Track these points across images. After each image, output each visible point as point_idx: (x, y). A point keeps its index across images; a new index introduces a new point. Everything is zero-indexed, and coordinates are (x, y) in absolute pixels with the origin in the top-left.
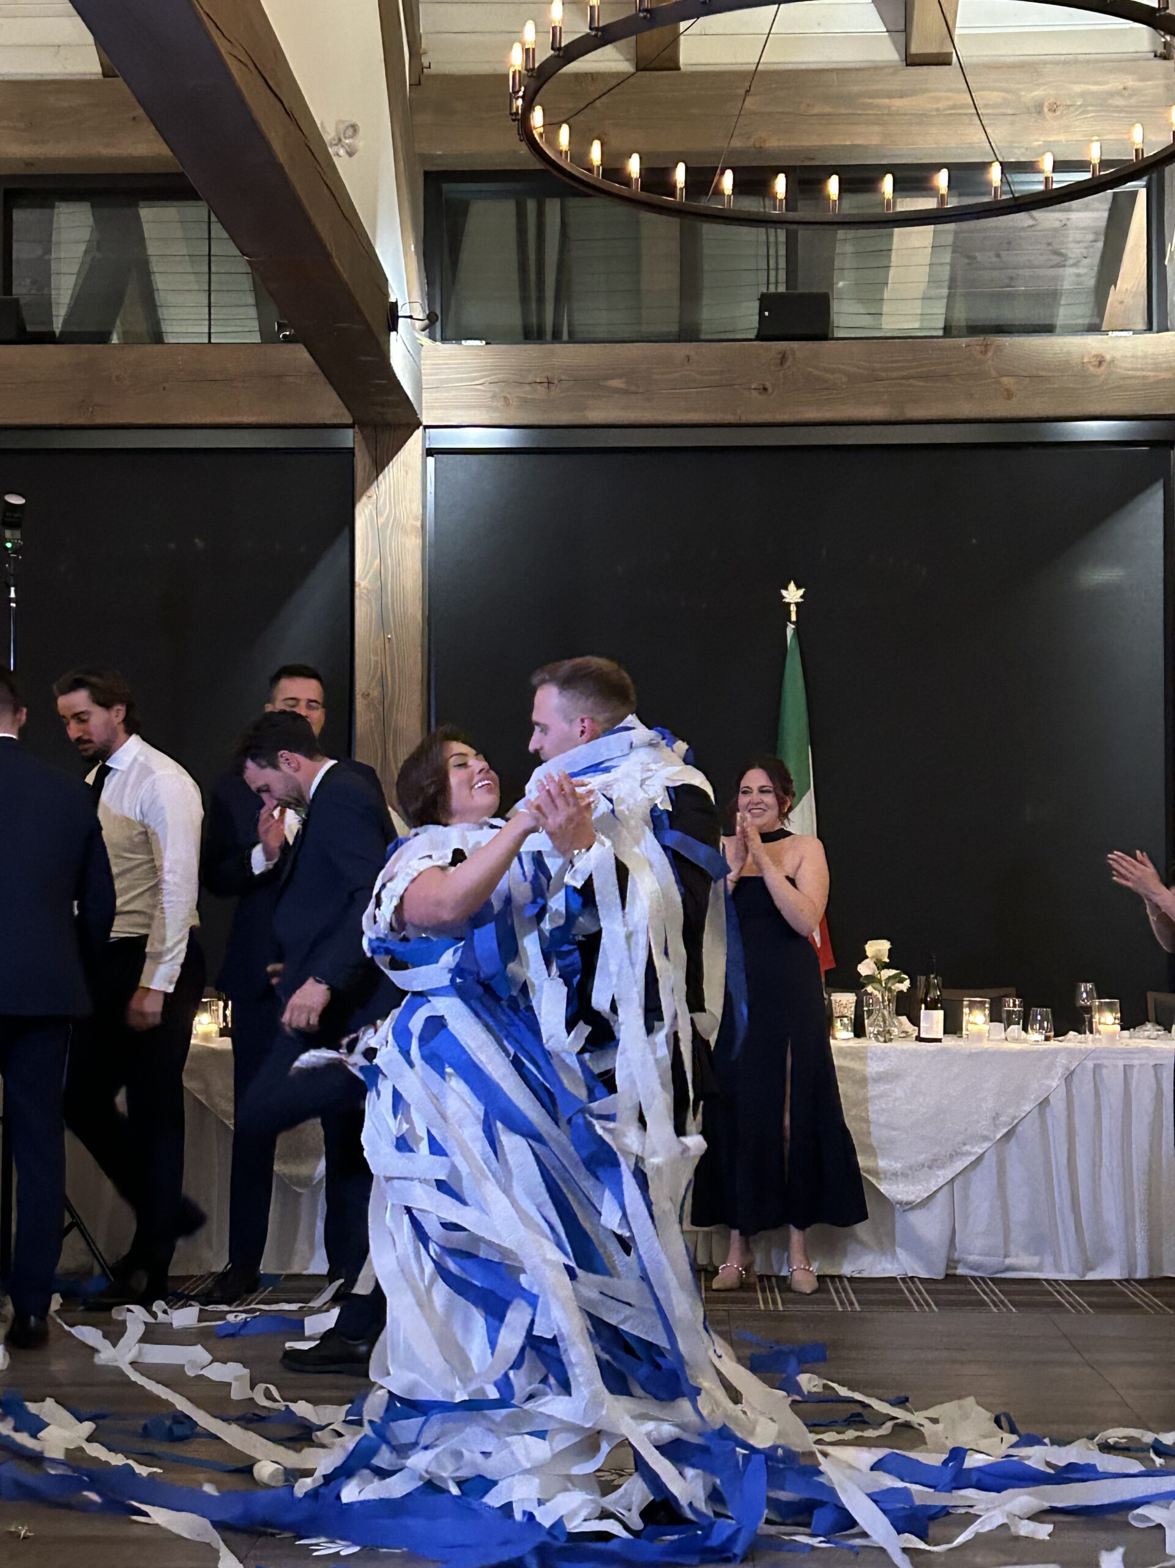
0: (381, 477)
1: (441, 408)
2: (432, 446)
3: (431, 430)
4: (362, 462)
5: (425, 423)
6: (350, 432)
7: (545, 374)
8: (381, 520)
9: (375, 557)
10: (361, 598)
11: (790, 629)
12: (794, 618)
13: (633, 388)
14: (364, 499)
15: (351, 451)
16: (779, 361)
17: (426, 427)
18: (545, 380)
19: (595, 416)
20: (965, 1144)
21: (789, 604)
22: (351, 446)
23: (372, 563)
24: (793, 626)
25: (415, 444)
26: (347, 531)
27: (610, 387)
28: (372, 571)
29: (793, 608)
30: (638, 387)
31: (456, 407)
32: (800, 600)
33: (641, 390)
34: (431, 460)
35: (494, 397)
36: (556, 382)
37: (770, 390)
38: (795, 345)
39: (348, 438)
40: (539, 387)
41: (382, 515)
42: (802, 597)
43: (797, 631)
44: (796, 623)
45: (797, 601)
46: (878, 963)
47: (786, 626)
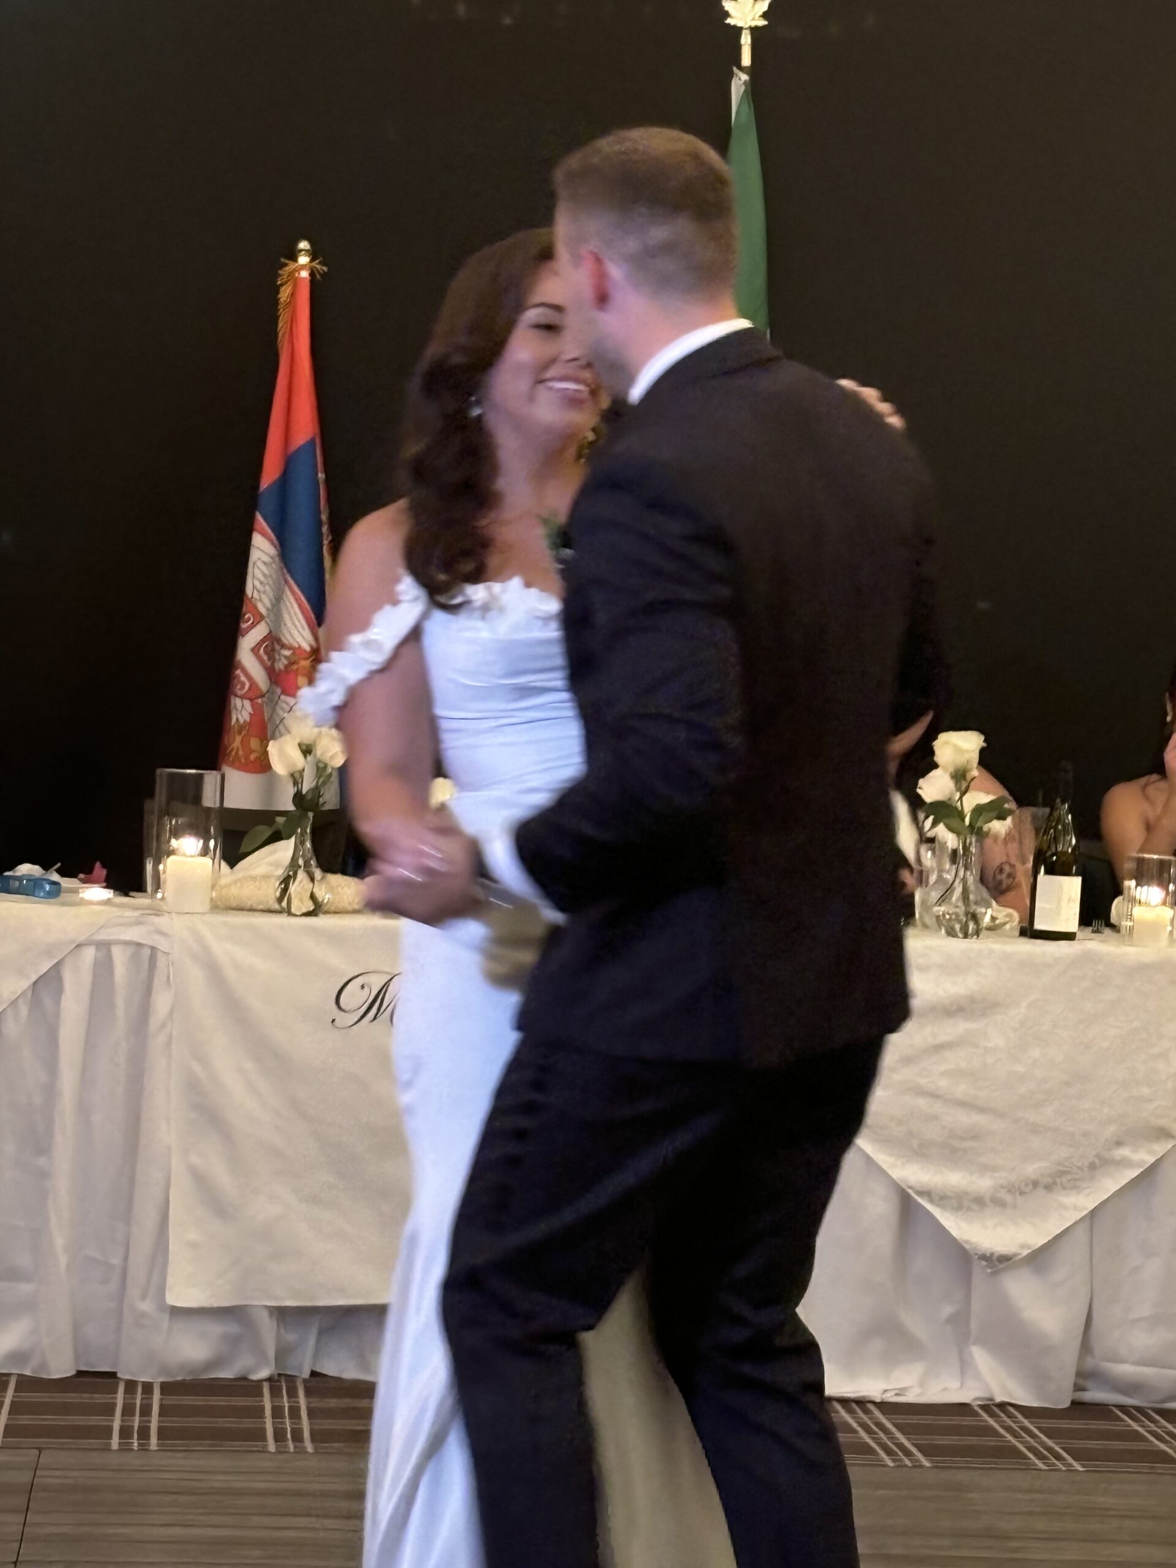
11: (739, 82)
12: (746, 60)
20: (1119, 1144)
21: (737, 31)
24: (745, 77)
29: (746, 40)
32: (762, 23)
42: (765, 15)
43: (754, 90)
44: (752, 71)
45: (753, 24)
46: (960, 776)
47: (730, 75)
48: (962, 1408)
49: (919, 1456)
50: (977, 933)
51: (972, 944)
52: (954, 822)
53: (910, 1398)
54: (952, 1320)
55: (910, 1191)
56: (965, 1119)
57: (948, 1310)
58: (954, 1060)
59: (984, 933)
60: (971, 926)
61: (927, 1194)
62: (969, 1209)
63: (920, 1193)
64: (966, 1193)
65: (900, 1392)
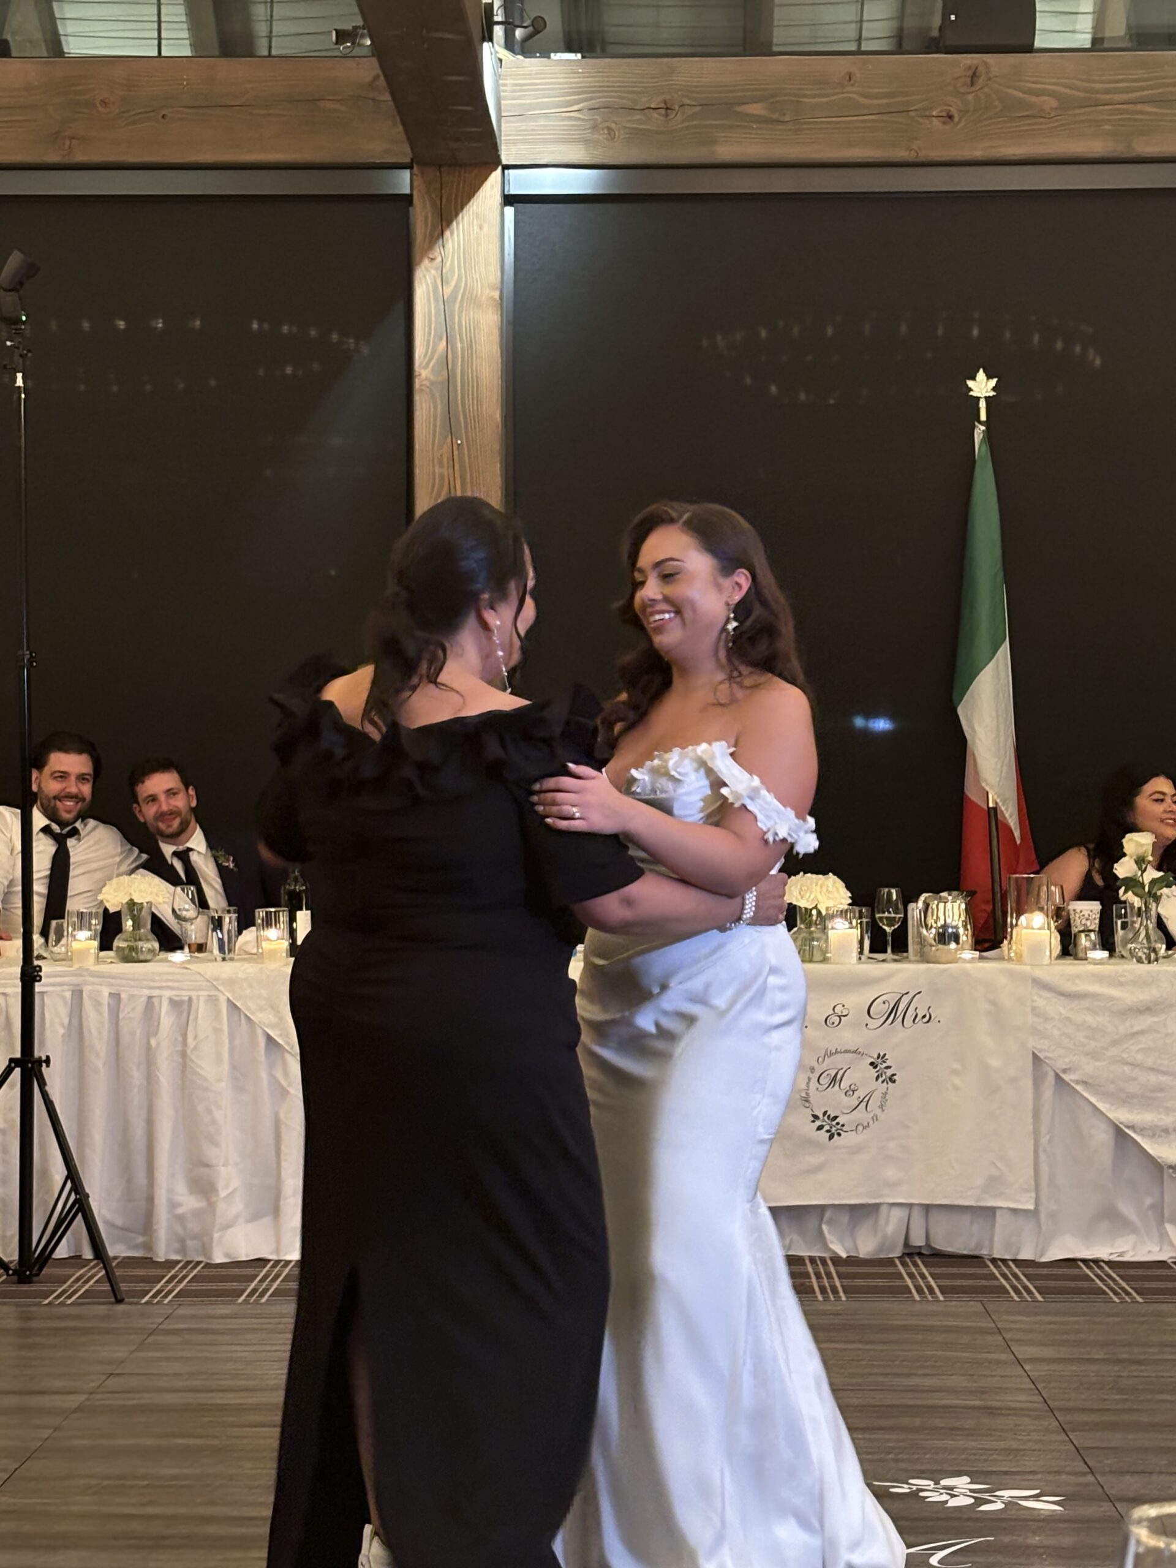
0: (447, 233)
1: (524, 142)
2: (513, 192)
3: (511, 171)
4: (421, 215)
5: (504, 162)
6: (406, 174)
7: (662, 97)
8: (448, 290)
9: (441, 339)
10: (421, 390)
11: (979, 431)
12: (983, 417)
13: (776, 116)
14: (426, 262)
15: (408, 199)
16: (969, 80)
17: (506, 167)
18: (662, 105)
19: (726, 152)
21: (978, 398)
22: (407, 191)
23: (435, 345)
24: (983, 428)
25: (491, 190)
26: (401, 305)
27: (748, 115)
28: (436, 357)
29: (983, 405)
30: (784, 115)
31: (546, 141)
32: (992, 394)
33: (787, 119)
34: (510, 211)
35: (595, 127)
36: (677, 107)
37: (956, 119)
38: (990, 58)
39: (403, 182)
40: (655, 114)
41: (448, 283)
42: (994, 389)
43: (989, 435)
44: (986, 423)
45: (987, 395)
46: (1140, 861)
47: (974, 427)
48: (1162, 1264)
49: (1135, 1294)
50: (1157, 960)
51: (1154, 967)
52: (1139, 891)
53: (1127, 1258)
54: (1152, 1207)
55: (1122, 1126)
56: (1153, 1079)
57: (1149, 1201)
58: (1145, 1041)
59: (1160, 961)
60: (1153, 955)
61: (1132, 1127)
62: (1160, 1136)
63: (1128, 1127)
64: (1156, 1126)
65: (1121, 1254)
